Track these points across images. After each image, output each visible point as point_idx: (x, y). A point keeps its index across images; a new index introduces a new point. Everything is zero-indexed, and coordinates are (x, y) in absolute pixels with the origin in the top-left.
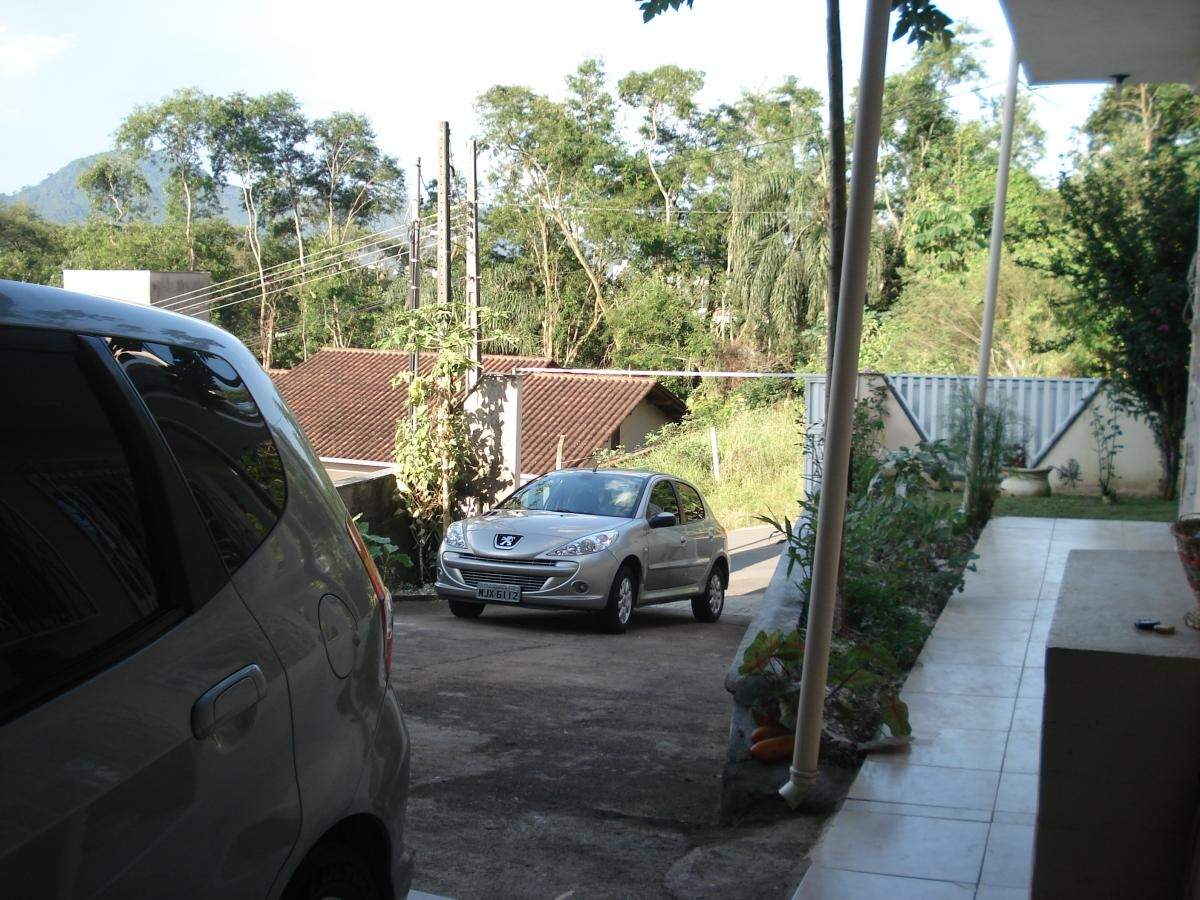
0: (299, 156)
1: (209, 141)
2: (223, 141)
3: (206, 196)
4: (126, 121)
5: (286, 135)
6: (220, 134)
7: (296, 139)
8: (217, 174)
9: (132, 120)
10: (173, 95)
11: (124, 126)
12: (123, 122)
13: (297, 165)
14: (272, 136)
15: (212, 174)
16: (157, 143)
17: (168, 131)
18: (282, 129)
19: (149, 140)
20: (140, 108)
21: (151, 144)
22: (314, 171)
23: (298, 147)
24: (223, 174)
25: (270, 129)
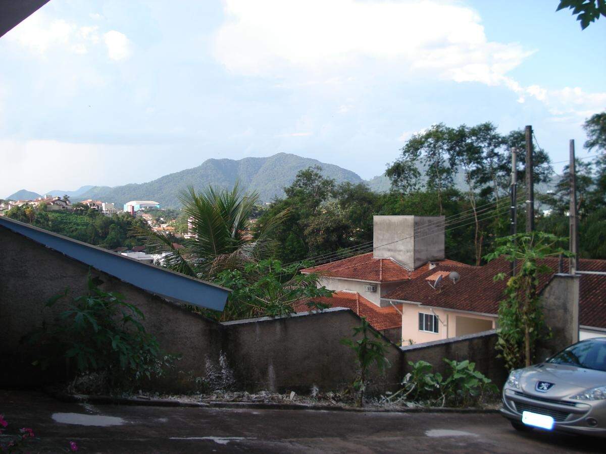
0: (496, 155)
1: (449, 150)
2: (455, 151)
3: (446, 177)
4: (408, 143)
5: (490, 144)
6: (454, 147)
7: (495, 147)
8: (452, 166)
9: (411, 142)
10: (430, 128)
11: (407, 145)
12: (407, 143)
13: (495, 160)
14: (483, 145)
15: (450, 167)
16: (423, 153)
17: (429, 146)
18: (487, 141)
19: (419, 151)
20: (415, 136)
21: (420, 153)
22: (504, 161)
23: (496, 150)
24: (455, 167)
25: (482, 142)
